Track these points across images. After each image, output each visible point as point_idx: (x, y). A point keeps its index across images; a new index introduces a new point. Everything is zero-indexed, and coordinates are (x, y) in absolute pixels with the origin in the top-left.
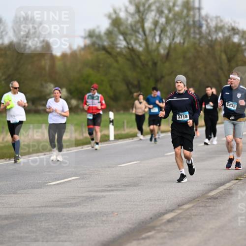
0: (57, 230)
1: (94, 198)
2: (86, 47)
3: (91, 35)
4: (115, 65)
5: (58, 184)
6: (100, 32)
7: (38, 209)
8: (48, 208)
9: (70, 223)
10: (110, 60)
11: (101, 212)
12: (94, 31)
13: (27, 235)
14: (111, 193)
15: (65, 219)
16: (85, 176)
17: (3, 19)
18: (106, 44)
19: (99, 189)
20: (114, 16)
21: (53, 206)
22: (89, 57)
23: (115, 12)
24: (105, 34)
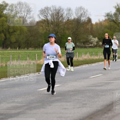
0: (93, 96)
1: (109, 83)
2: (106, 20)
3: (108, 15)
4: (118, 27)
5: (94, 77)
6: (111, 14)
7: (85, 88)
8: (90, 87)
9: (99, 93)
10: (116, 26)
11: (112, 89)
12: (109, 13)
13: (81, 98)
14: (116, 81)
15: (97, 92)
16: (105, 74)
17: (71, 9)
18: (114, 19)
19: (111, 79)
20: (117, 7)
21: (92, 87)
22: (107, 24)
23: (118, 6)
24: (114, 14)
